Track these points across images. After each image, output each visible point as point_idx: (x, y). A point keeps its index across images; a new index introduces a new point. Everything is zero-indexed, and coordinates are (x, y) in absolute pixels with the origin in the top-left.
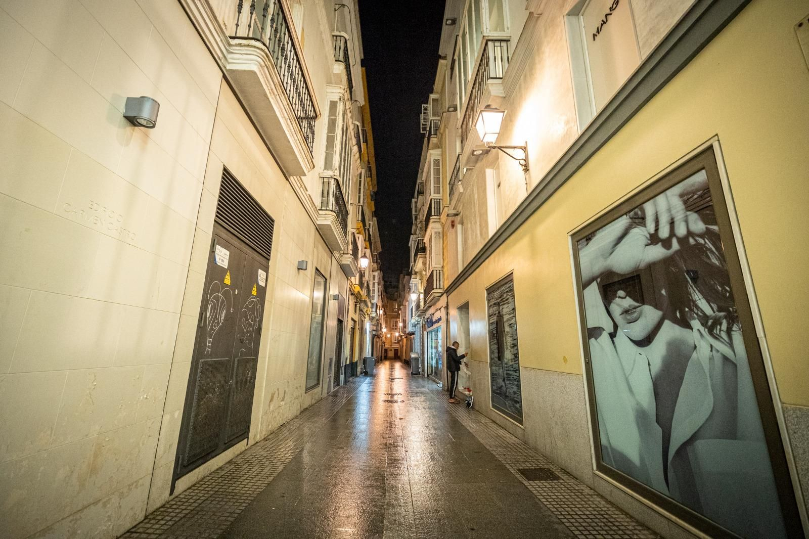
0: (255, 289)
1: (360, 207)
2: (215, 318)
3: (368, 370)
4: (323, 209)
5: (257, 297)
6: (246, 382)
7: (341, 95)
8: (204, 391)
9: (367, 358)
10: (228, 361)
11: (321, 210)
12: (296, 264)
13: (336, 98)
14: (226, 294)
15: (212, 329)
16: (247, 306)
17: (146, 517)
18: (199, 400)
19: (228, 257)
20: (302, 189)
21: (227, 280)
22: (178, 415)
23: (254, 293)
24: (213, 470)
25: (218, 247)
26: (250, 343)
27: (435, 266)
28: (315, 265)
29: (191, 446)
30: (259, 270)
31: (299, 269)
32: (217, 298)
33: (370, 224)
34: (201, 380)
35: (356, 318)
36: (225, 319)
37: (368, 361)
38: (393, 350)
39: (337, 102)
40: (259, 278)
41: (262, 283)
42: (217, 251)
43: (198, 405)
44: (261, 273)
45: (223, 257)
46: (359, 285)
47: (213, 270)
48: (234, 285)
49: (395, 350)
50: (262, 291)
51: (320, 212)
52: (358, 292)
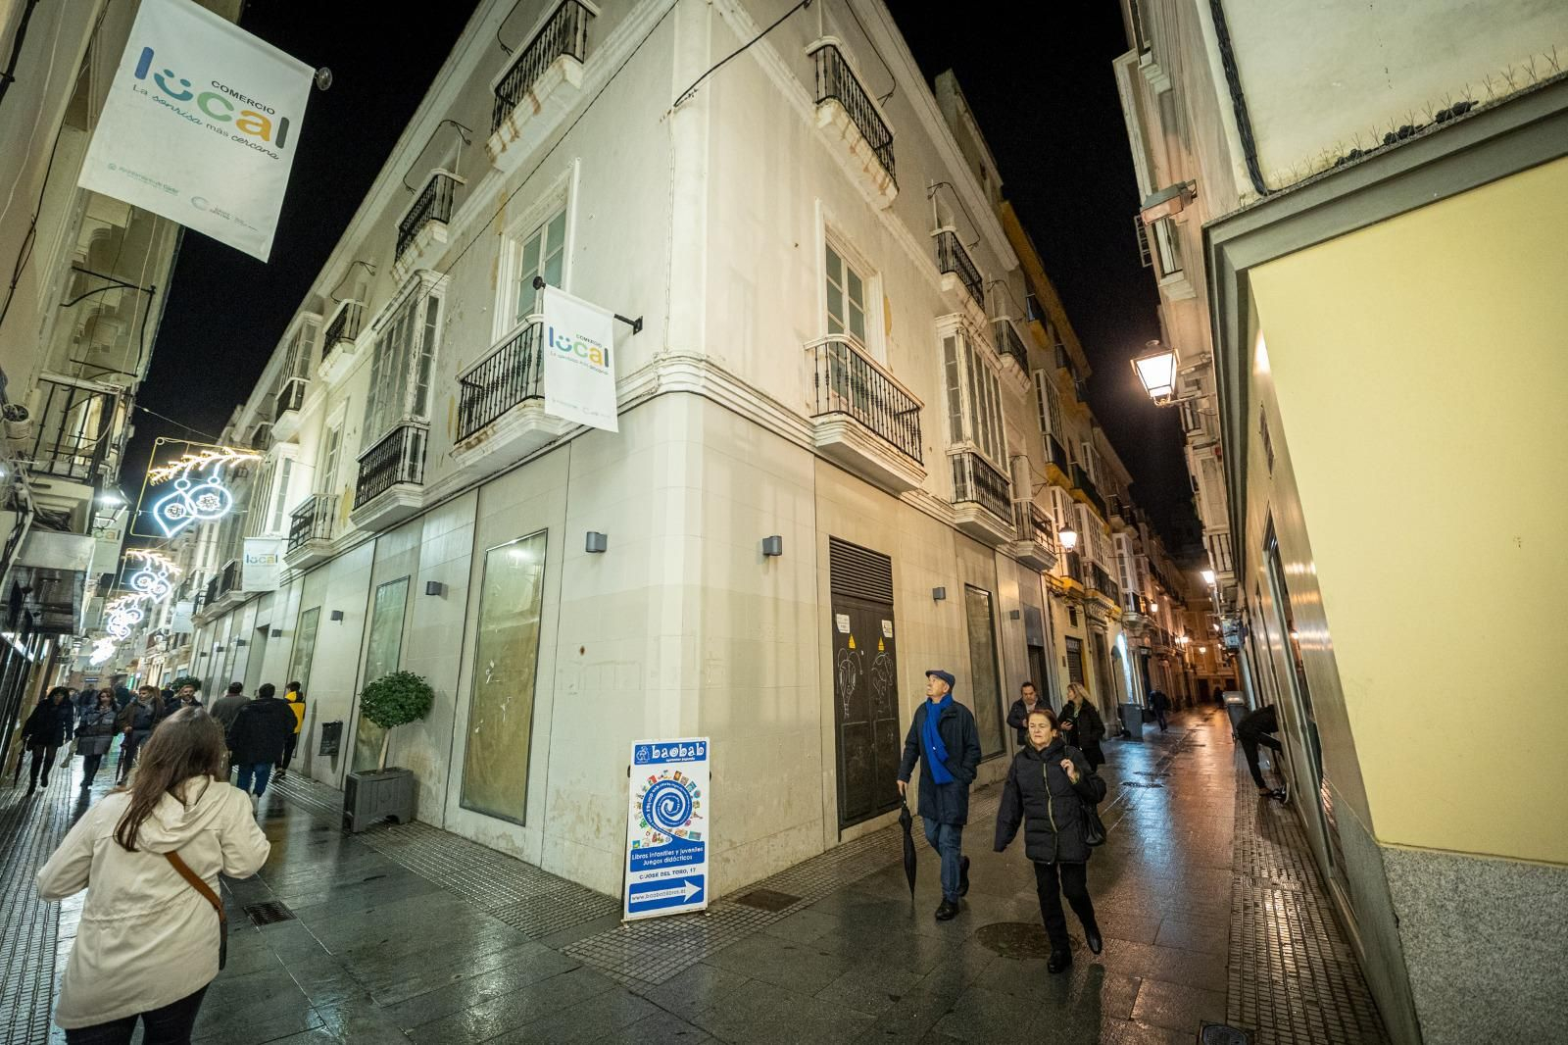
0: (881, 643)
1: (1048, 438)
2: (848, 683)
3: (1130, 729)
4: (960, 500)
5: (885, 651)
6: (889, 746)
7: (958, 325)
8: (850, 753)
9: (1123, 705)
10: (867, 725)
11: (957, 502)
12: (931, 594)
13: (950, 332)
14: (853, 658)
15: (846, 694)
16: (876, 666)
17: (825, 852)
18: (847, 762)
19: (848, 622)
20: (920, 497)
21: (852, 645)
22: (833, 772)
23: (881, 648)
24: (872, 830)
25: (838, 615)
26: (886, 702)
27: (1214, 527)
28: (963, 580)
29: (848, 803)
30: (883, 621)
31: (935, 599)
32: (846, 664)
33: (1085, 447)
34: (845, 743)
35: (1081, 632)
36: (857, 684)
37: (1126, 711)
39: (953, 337)
40: (884, 630)
41: (888, 635)
42: (838, 620)
43: (848, 767)
44: (886, 624)
45: (844, 623)
46: (1069, 577)
47: (839, 639)
48: (859, 646)
50: (890, 644)
51: (956, 507)
52: (1071, 588)
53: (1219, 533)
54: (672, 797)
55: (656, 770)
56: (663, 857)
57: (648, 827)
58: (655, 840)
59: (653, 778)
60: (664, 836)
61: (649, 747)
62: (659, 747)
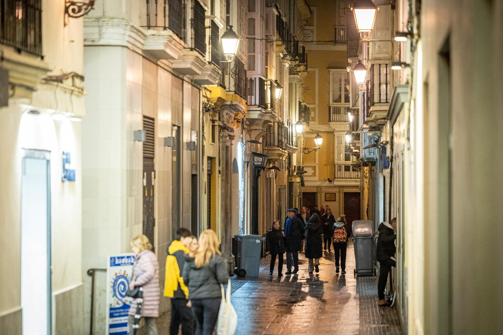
3: (245, 266)
9: (241, 237)
37: (244, 247)
38: (340, 198)
49: (347, 195)
52: (220, 99)
53: (380, 62)
54: (122, 283)
55: (117, 269)
56: (120, 312)
57: (115, 298)
58: (117, 304)
59: (116, 274)
60: (120, 302)
61: (114, 258)
62: (118, 258)
